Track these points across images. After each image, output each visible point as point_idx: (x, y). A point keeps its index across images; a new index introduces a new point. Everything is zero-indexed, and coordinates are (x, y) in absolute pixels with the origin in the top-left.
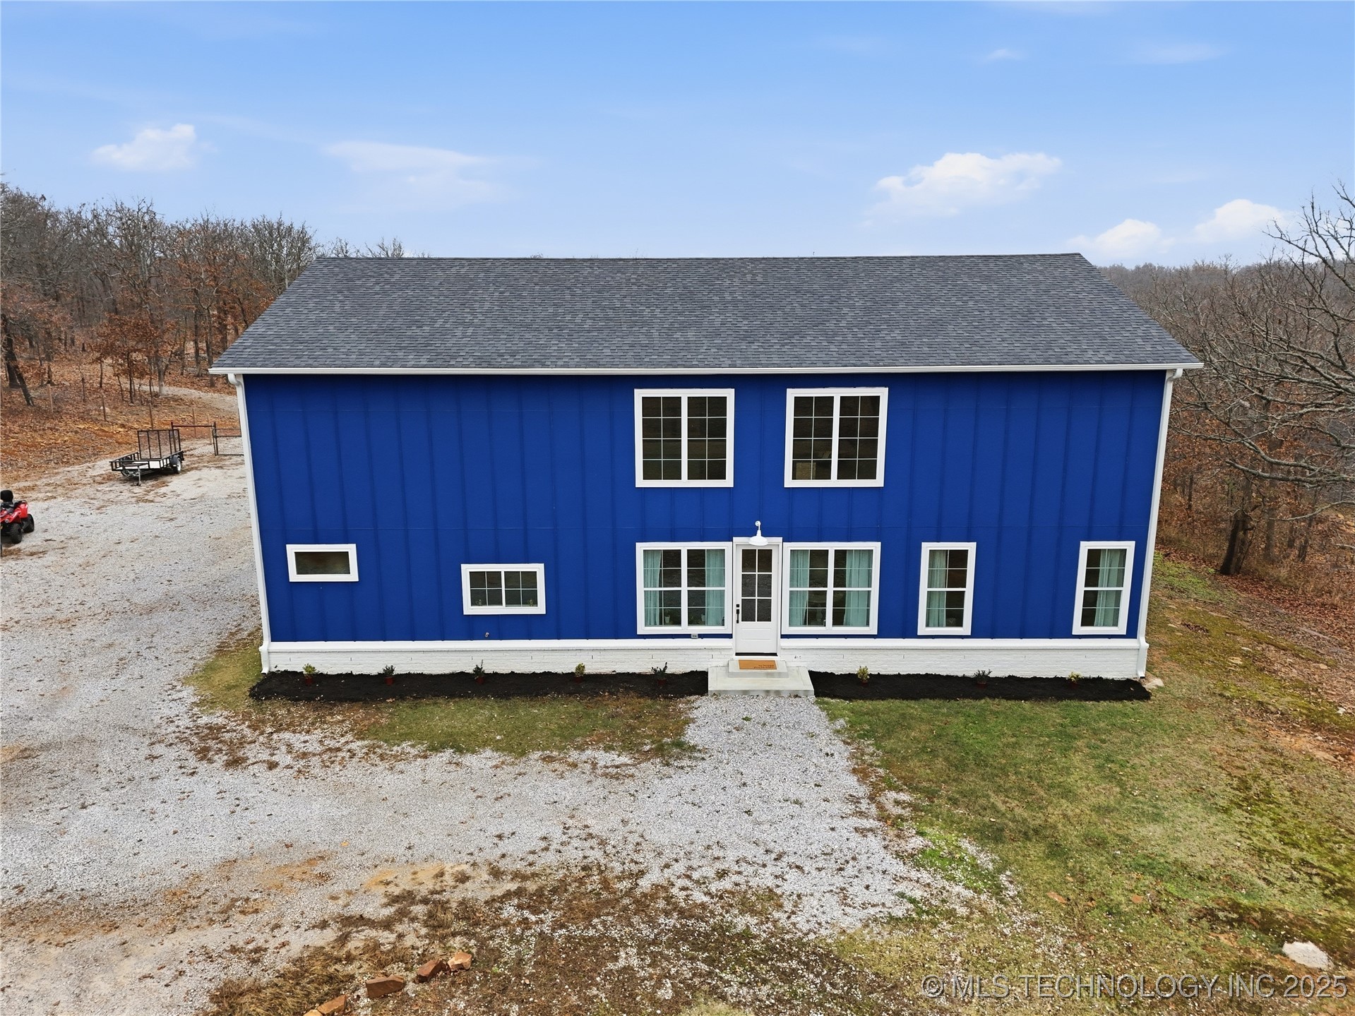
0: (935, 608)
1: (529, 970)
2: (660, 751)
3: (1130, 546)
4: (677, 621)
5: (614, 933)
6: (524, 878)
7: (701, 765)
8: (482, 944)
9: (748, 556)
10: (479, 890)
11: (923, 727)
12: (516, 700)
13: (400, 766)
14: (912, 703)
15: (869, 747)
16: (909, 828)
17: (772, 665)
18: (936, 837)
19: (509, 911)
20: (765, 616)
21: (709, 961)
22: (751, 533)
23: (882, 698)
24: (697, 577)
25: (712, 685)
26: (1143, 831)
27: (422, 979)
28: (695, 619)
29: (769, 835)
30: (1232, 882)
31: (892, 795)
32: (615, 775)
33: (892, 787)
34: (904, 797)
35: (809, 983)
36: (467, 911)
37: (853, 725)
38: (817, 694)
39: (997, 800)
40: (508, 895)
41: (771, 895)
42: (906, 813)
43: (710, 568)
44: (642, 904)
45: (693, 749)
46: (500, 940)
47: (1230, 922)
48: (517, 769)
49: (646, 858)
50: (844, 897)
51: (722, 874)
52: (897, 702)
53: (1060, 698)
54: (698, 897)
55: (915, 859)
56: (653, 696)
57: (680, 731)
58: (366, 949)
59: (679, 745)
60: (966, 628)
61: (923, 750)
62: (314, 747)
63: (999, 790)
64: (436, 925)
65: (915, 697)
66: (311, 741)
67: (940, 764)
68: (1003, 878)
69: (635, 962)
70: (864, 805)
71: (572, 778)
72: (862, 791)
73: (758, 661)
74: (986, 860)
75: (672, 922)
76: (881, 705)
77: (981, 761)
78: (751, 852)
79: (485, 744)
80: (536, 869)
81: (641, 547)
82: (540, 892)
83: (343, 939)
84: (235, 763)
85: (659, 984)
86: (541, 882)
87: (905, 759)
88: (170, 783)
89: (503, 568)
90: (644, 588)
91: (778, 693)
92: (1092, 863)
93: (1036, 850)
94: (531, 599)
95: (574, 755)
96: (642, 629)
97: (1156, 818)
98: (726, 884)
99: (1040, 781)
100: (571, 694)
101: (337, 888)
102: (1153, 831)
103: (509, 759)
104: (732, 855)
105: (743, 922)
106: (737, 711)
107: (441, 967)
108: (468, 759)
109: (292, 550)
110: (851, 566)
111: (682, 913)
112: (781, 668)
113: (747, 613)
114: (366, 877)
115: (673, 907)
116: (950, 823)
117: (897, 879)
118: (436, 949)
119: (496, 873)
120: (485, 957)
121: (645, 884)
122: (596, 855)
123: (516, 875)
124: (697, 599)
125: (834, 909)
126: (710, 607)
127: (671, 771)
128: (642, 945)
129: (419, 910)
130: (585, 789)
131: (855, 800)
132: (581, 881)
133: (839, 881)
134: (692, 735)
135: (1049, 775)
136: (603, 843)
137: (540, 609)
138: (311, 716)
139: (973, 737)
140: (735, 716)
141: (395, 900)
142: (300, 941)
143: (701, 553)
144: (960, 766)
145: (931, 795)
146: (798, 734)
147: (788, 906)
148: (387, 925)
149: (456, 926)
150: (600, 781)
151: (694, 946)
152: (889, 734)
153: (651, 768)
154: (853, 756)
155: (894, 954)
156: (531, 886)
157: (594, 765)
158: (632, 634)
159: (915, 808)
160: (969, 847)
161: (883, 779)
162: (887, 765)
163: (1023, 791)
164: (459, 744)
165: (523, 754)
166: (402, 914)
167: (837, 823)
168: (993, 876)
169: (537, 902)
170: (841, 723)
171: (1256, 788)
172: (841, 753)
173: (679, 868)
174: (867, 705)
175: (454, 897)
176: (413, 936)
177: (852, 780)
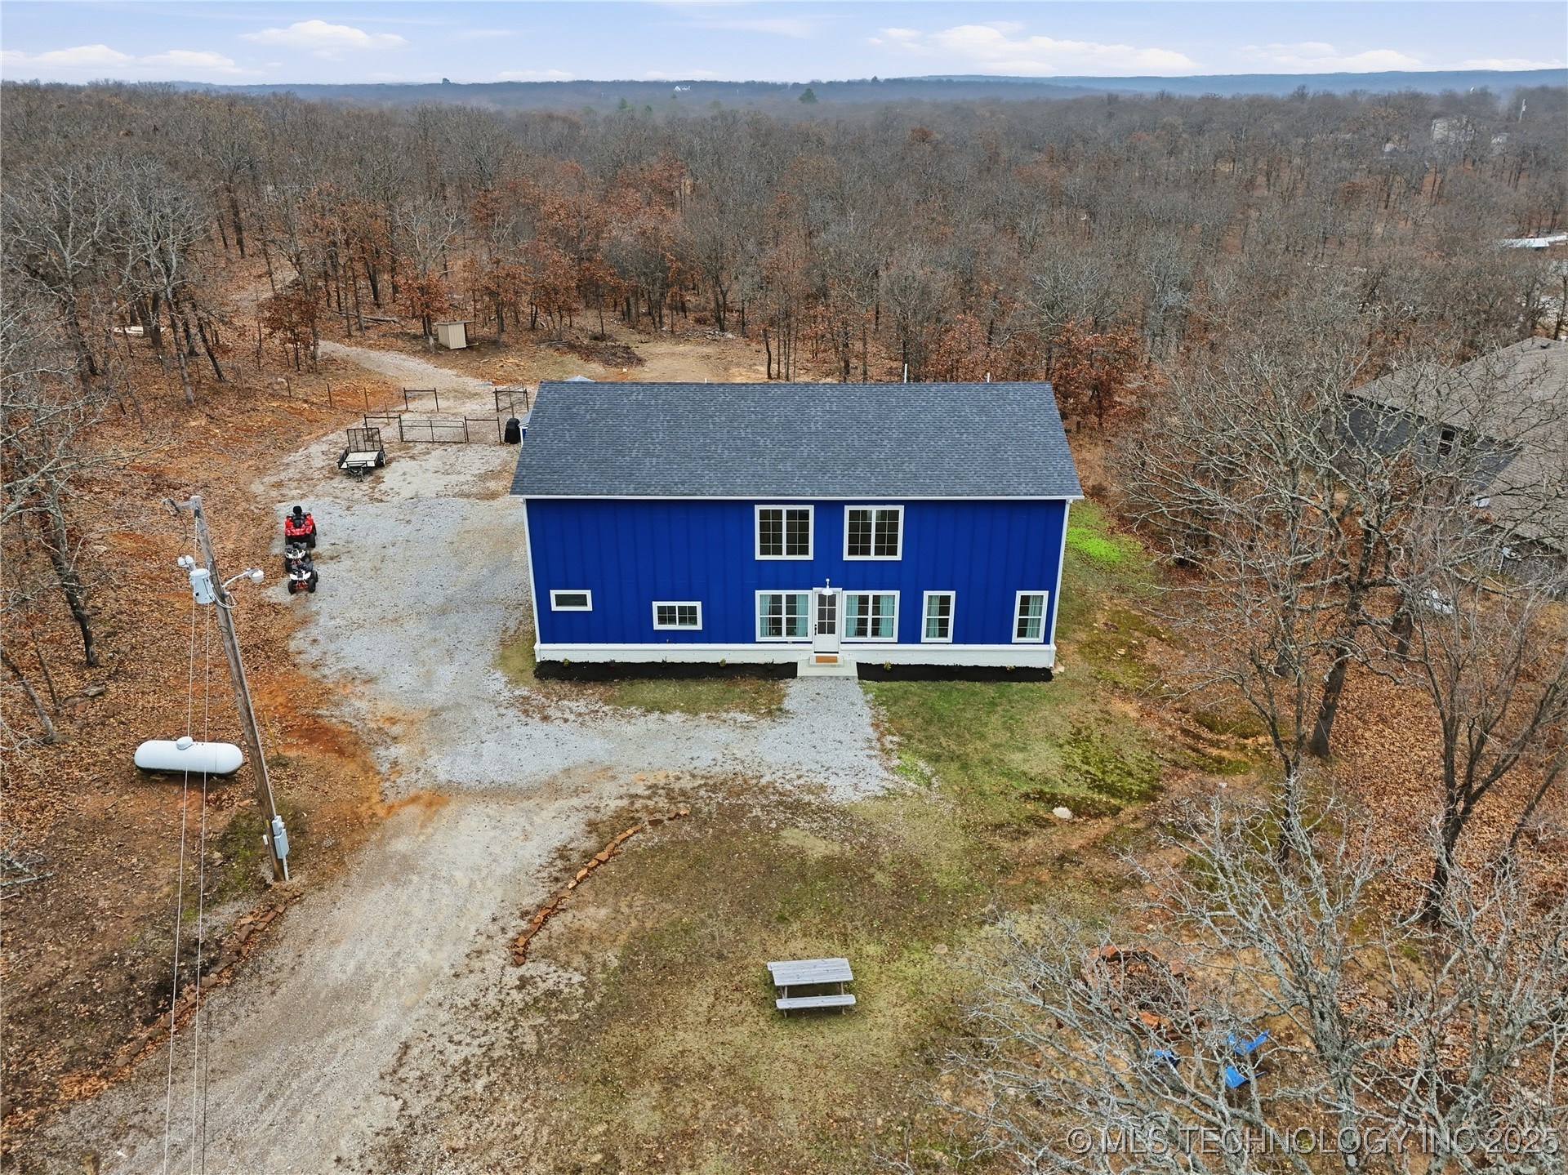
0: (932, 627)
1: (715, 816)
2: (770, 713)
3: (1045, 594)
4: (779, 633)
5: (750, 802)
6: (707, 778)
7: (794, 721)
8: (693, 806)
9: (822, 598)
10: (687, 783)
11: (916, 699)
12: (687, 681)
13: (633, 721)
14: (913, 683)
15: (883, 710)
16: (894, 755)
17: (835, 660)
18: (908, 759)
19: (702, 793)
20: (832, 631)
21: (792, 814)
22: (824, 586)
23: (897, 680)
24: (791, 610)
25: (799, 674)
26: (1013, 756)
27: (670, 819)
28: (790, 632)
29: (823, 758)
30: (1046, 781)
31: (889, 738)
32: (747, 727)
33: (890, 733)
34: (895, 739)
35: (835, 822)
36: (683, 792)
37: (876, 697)
38: (860, 678)
39: (943, 740)
40: (700, 786)
41: (822, 786)
42: (895, 747)
43: (799, 605)
44: (762, 791)
45: (787, 712)
46: (700, 804)
47: (1034, 799)
48: (695, 723)
49: (764, 769)
50: (856, 787)
51: (799, 777)
52: (905, 683)
53: (999, 680)
54: (789, 787)
55: (892, 770)
56: (765, 678)
57: (780, 701)
58: (643, 808)
59: (780, 710)
60: (950, 639)
61: (912, 713)
62: (583, 710)
63: (946, 735)
64: (671, 798)
65: (916, 680)
66: (580, 705)
67: (919, 720)
68: (934, 780)
69: (760, 814)
70: (873, 744)
71: (724, 728)
72: (874, 735)
73: (827, 658)
74: (928, 771)
75: (776, 797)
76: (895, 684)
77: (941, 718)
78: (814, 767)
79: (675, 708)
80: (712, 774)
81: (758, 593)
82: (715, 785)
83: (632, 803)
84: (545, 718)
85: (770, 822)
86: (715, 780)
87: (901, 717)
88: (518, 730)
89: (677, 604)
90: (760, 615)
91: (837, 678)
92: (979, 772)
93: (955, 766)
94: (694, 621)
95: (724, 715)
96: (758, 638)
97: (1022, 750)
98: (801, 781)
99: (969, 730)
100: (719, 677)
101: (621, 782)
102: (1018, 756)
103: (690, 717)
104: (805, 768)
105: (807, 798)
106: (813, 688)
107: (678, 814)
108: (668, 717)
109: (553, 593)
110: (883, 604)
111: (780, 794)
112: (840, 662)
113: (821, 629)
114: (633, 777)
115: (776, 791)
116: (916, 752)
117: (883, 780)
118: (673, 807)
119: (693, 776)
120: (695, 812)
121: (763, 781)
122: (739, 768)
123: (703, 777)
124: (791, 622)
125: (850, 793)
126: (799, 625)
127: (776, 725)
128: (763, 807)
129: (661, 792)
130: (731, 734)
131: (869, 740)
132: (733, 780)
133: (855, 780)
134: (787, 704)
135: (975, 727)
136: (743, 762)
137: (699, 627)
138: (575, 690)
139: (942, 706)
140: (811, 693)
141: (650, 787)
142: (614, 804)
143: (794, 596)
144: (929, 722)
145: (909, 737)
146: (845, 703)
147: (829, 791)
148: (649, 798)
149: (680, 799)
150: (739, 730)
151: (786, 807)
152: (896, 702)
153: (765, 723)
154: (873, 716)
155: (873, 811)
156: (711, 782)
157: (735, 721)
158: (753, 641)
159: (900, 744)
160: (922, 764)
161: (887, 729)
162: (891, 721)
163: (958, 736)
164: (663, 708)
165: (696, 714)
166: (655, 793)
167: (859, 753)
168: (929, 779)
169: (714, 788)
170: (871, 696)
171: (1084, 733)
172: (867, 713)
173: (780, 774)
174: (887, 685)
175: (677, 786)
176: (662, 802)
177: (870, 730)
